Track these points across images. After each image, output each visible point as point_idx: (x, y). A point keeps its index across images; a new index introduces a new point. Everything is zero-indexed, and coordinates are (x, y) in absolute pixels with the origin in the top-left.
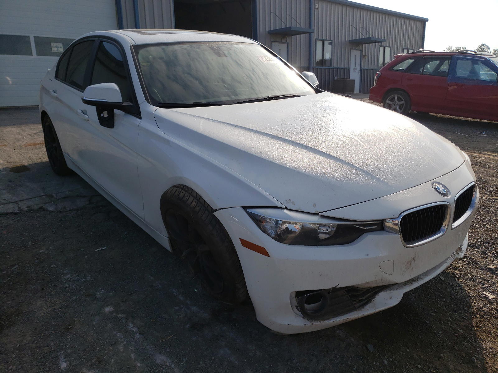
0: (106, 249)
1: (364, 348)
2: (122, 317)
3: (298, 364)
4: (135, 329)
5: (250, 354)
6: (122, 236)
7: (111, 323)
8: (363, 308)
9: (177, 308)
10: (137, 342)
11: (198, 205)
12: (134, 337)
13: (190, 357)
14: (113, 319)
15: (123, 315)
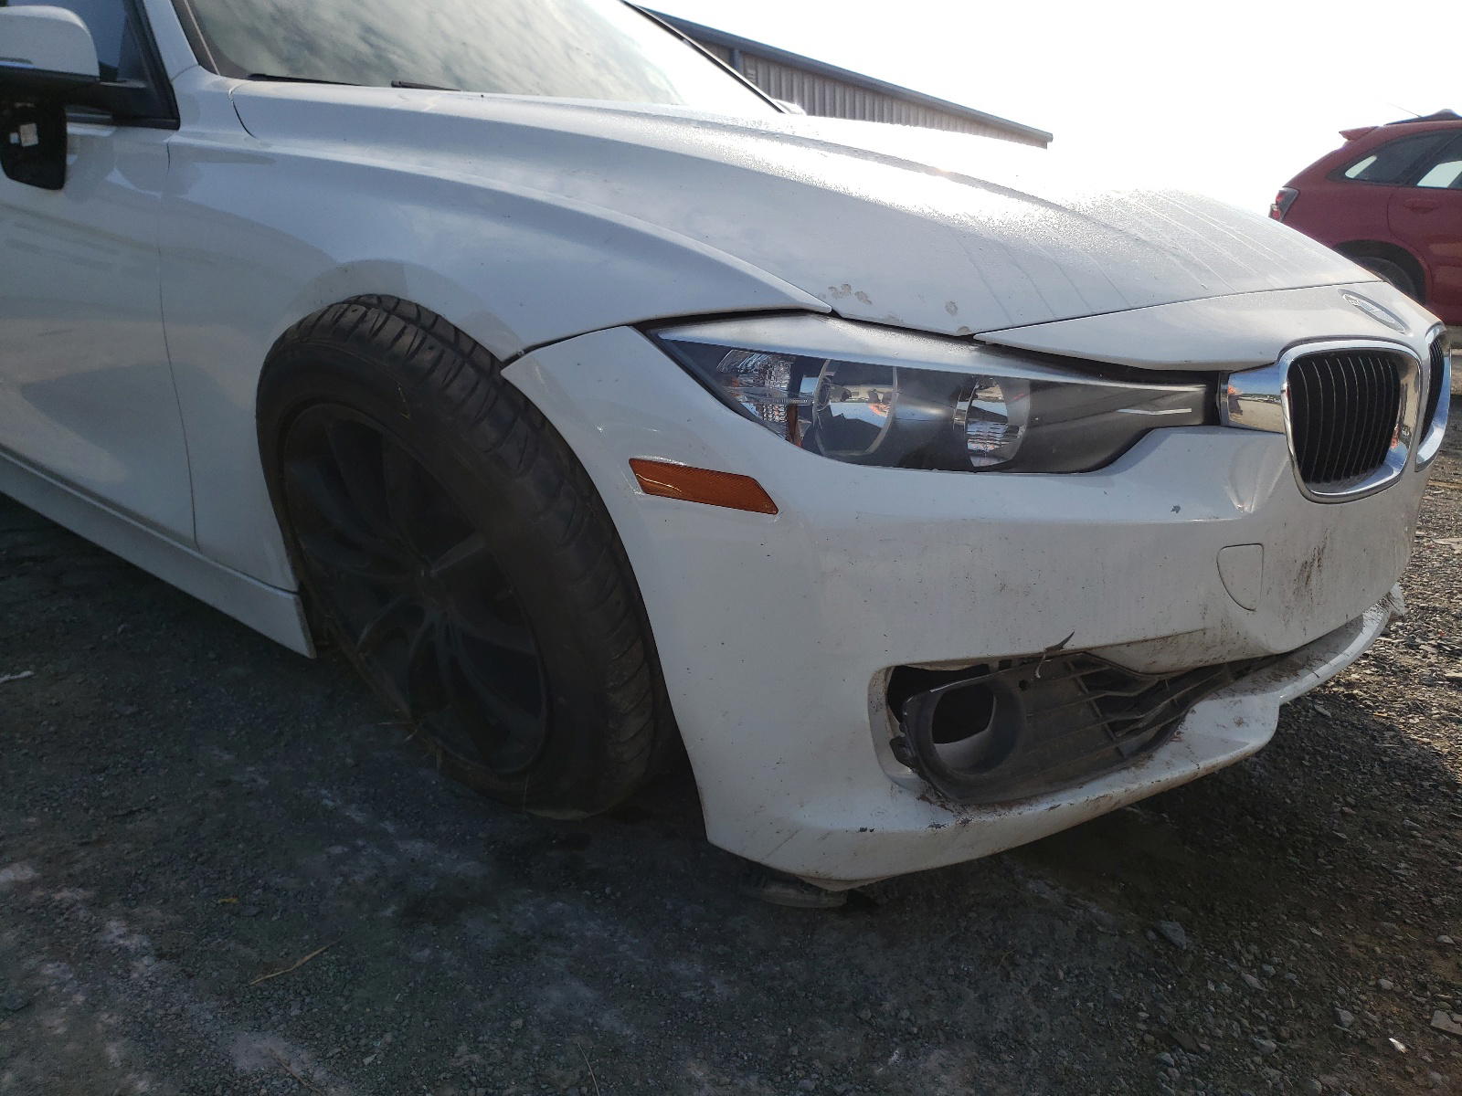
0: (29, 677)
1: (1151, 935)
2: (77, 901)
3: (905, 1014)
4: (135, 942)
5: (686, 995)
6: (105, 637)
7: (16, 925)
8: (1150, 757)
9: (337, 850)
10: (143, 991)
11: (426, 345)
12: (129, 971)
13: (404, 1030)
14: (30, 911)
15: (81, 890)
